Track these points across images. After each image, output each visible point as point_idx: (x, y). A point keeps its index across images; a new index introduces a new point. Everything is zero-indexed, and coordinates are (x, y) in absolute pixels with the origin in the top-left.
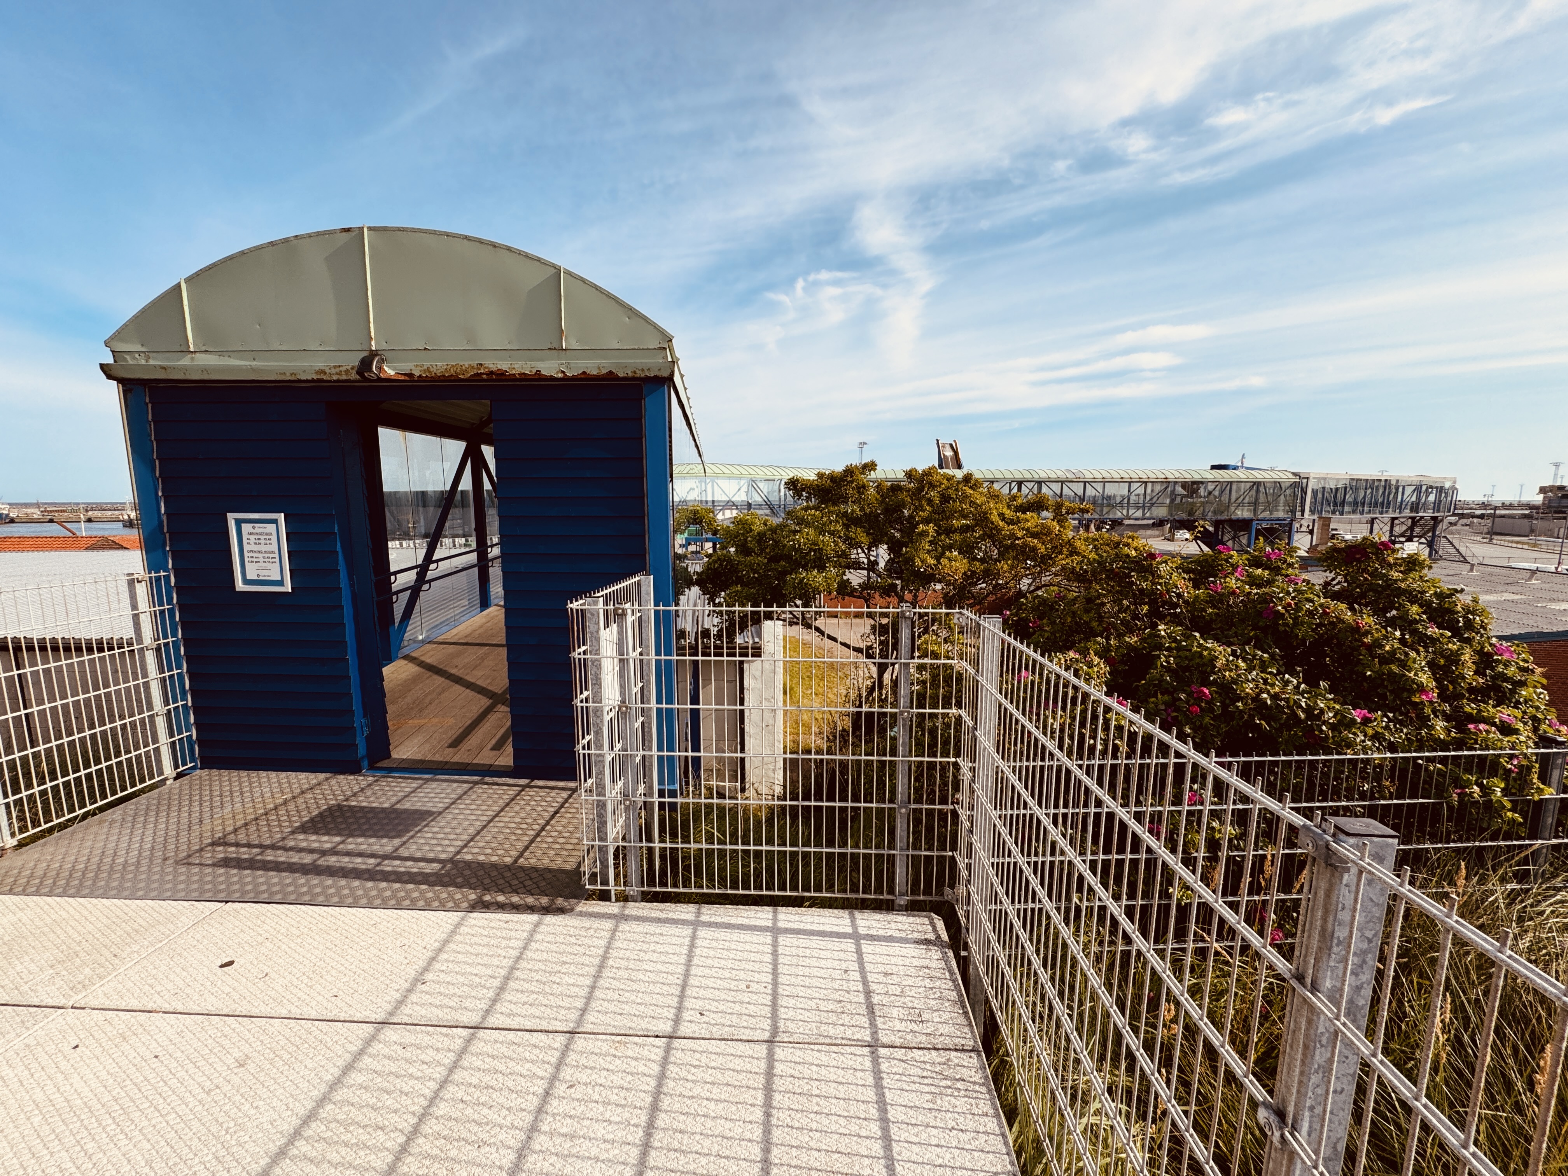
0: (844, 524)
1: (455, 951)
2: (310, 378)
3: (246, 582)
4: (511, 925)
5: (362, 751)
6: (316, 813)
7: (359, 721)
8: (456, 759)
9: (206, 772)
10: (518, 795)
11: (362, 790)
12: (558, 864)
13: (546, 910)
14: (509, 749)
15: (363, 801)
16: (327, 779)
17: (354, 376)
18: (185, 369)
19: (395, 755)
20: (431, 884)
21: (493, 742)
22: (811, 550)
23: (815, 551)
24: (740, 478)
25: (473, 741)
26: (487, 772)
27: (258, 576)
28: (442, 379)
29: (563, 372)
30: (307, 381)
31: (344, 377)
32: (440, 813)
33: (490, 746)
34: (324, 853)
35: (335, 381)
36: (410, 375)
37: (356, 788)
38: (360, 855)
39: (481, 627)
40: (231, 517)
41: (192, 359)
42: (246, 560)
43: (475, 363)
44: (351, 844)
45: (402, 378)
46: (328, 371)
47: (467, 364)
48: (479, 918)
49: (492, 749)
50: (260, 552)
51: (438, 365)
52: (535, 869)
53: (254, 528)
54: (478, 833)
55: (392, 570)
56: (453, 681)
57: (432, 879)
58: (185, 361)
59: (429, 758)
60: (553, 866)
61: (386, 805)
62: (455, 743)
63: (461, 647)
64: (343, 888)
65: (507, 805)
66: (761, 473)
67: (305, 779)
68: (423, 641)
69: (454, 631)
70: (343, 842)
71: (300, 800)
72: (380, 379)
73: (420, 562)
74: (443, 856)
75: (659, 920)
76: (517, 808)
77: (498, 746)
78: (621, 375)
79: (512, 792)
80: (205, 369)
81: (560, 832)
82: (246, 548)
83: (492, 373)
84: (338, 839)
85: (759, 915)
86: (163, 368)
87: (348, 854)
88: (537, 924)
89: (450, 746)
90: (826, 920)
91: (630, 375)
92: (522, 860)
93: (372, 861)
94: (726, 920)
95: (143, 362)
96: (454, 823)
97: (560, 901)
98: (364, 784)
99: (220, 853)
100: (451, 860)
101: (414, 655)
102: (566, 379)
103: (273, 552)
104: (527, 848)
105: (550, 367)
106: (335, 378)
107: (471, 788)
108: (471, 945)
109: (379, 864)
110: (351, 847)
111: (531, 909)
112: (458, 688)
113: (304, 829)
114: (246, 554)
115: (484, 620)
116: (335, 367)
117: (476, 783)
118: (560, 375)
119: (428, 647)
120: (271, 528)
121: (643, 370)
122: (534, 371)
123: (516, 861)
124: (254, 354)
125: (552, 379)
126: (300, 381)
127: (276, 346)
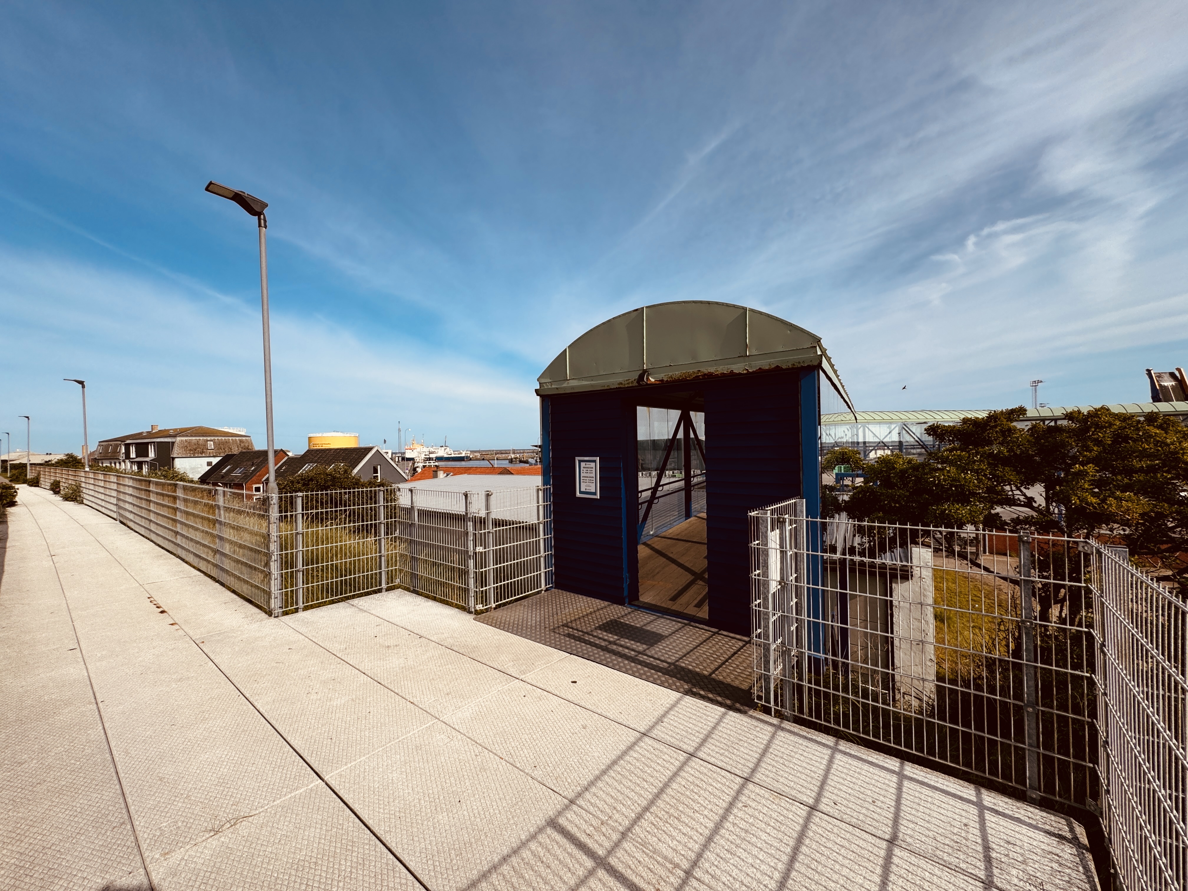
0: (989, 464)
1: (678, 712)
2: (615, 387)
3: (581, 492)
4: (708, 709)
5: (626, 593)
6: (605, 621)
7: (626, 575)
8: (674, 608)
9: (556, 590)
10: (711, 637)
11: (626, 615)
12: (736, 683)
13: (730, 708)
14: (706, 608)
15: (625, 620)
16: (609, 605)
17: (635, 384)
18: (565, 388)
19: (641, 599)
20: (664, 674)
21: (696, 602)
22: (951, 486)
23: (956, 486)
24: (891, 423)
25: (684, 599)
26: (692, 620)
27: (586, 489)
28: (678, 380)
29: (747, 370)
30: (614, 389)
31: (631, 385)
32: (667, 637)
33: (694, 604)
34: (610, 643)
35: (627, 388)
36: (662, 381)
37: (623, 613)
38: (627, 648)
39: (686, 529)
40: (577, 459)
41: (568, 383)
42: (582, 481)
43: (696, 370)
44: (624, 641)
45: (658, 383)
46: (623, 383)
47: (691, 371)
48: (689, 700)
49: (696, 606)
50: (587, 477)
51: (676, 374)
52: (722, 683)
53: (586, 464)
54: (688, 653)
55: (640, 489)
56: (671, 561)
57: (664, 671)
58: (566, 384)
59: (659, 604)
60: (733, 684)
61: (638, 625)
62: (674, 599)
63: (674, 541)
64: (620, 662)
65: (705, 641)
66: (913, 418)
67: (598, 603)
68: (652, 535)
69: (670, 531)
70: (619, 640)
71: (598, 613)
72: (647, 384)
73: (653, 486)
74: (669, 661)
75: (805, 738)
76: (710, 645)
77: (699, 605)
78: (784, 367)
79: (708, 634)
80: (573, 388)
81: (738, 666)
82: (582, 475)
83: (705, 374)
84: (616, 637)
85: (887, 760)
86: (557, 389)
87: (621, 646)
88: (725, 714)
89: (671, 600)
90: (951, 785)
91: (791, 366)
92: (714, 675)
93: (633, 653)
94: (859, 754)
95: (551, 387)
96: (674, 644)
97: (738, 705)
98: (626, 612)
99: (566, 631)
100: (674, 664)
101: (649, 543)
102: (749, 373)
103: (593, 477)
104: (717, 669)
105: (738, 368)
106: (627, 386)
107: (683, 627)
108: (686, 711)
109: (636, 656)
110: (623, 643)
111: (721, 704)
112: (674, 566)
113: (600, 628)
114: (582, 478)
115: (687, 525)
116: (627, 380)
117: (686, 624)
118: (745, 372)
119: (656, 539)
120: (593, 464)
121: (799, 363)
122: (729, 371)
123: (710, 675)
124: (592, 378)
125: (740, 374)
126: (611, 389)
127: (602, 373)
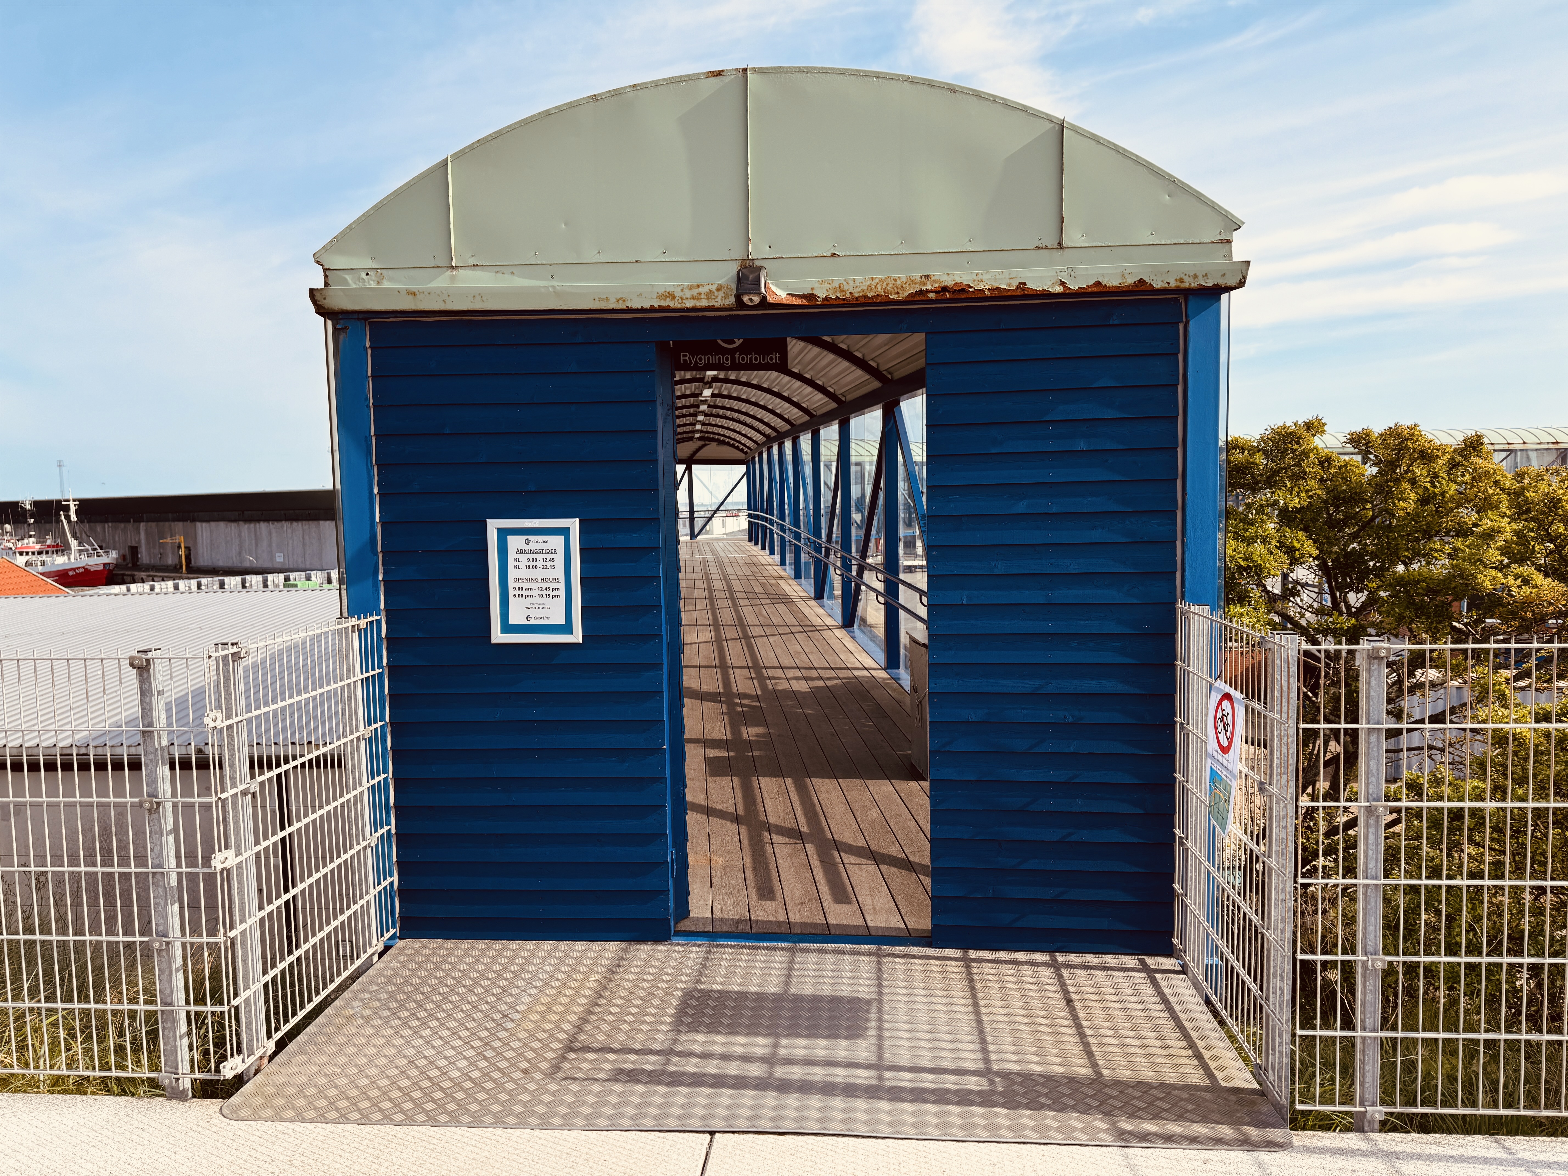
2: (647, 305)
3: (507, 627)
5: (671, 905)
6: (674, 1002)
7: (671, 852)
10: (970, 972)
11: (704, 966)
17: (721, 300)
18: (440, 294)
19: (692, 912)
27: (528, 618)
28: (863, 301)
29: (1063, 284)
30: (643, 310)
31: (704, 303)
35: (688, 310)
36: (811, 297)
40: (493, 525)
41: (453, 278)
42: (511, 592)
43: (916, 275)
45: (798, 302)
46: (678, 294)
47: (903, 276)
50: (535, 580)
51: (857, 280)
53: (527, 542)
58: (442, 281)
70: (779, 1046)
78: (1158, 285)
80: (480, 294)
82: (512, 574)
83: (945, 289)
91: (1173, 284)
95: (373, 285)
99: (602, 1063)
102: (1067, 294)
103: (555, 580)
105: (1042, 277)
106: (689, 304)
109: (882, 1079)
114: (511, 584)
116: (691, 287)
117: (877, 955)
118: (1059, 289)
120: (557, 542)
121: (1195, 277)
122: (1015, 284)
124: (552, 268)
125: (1045, 294)
126: (629, 310)
127: (591, 255)
